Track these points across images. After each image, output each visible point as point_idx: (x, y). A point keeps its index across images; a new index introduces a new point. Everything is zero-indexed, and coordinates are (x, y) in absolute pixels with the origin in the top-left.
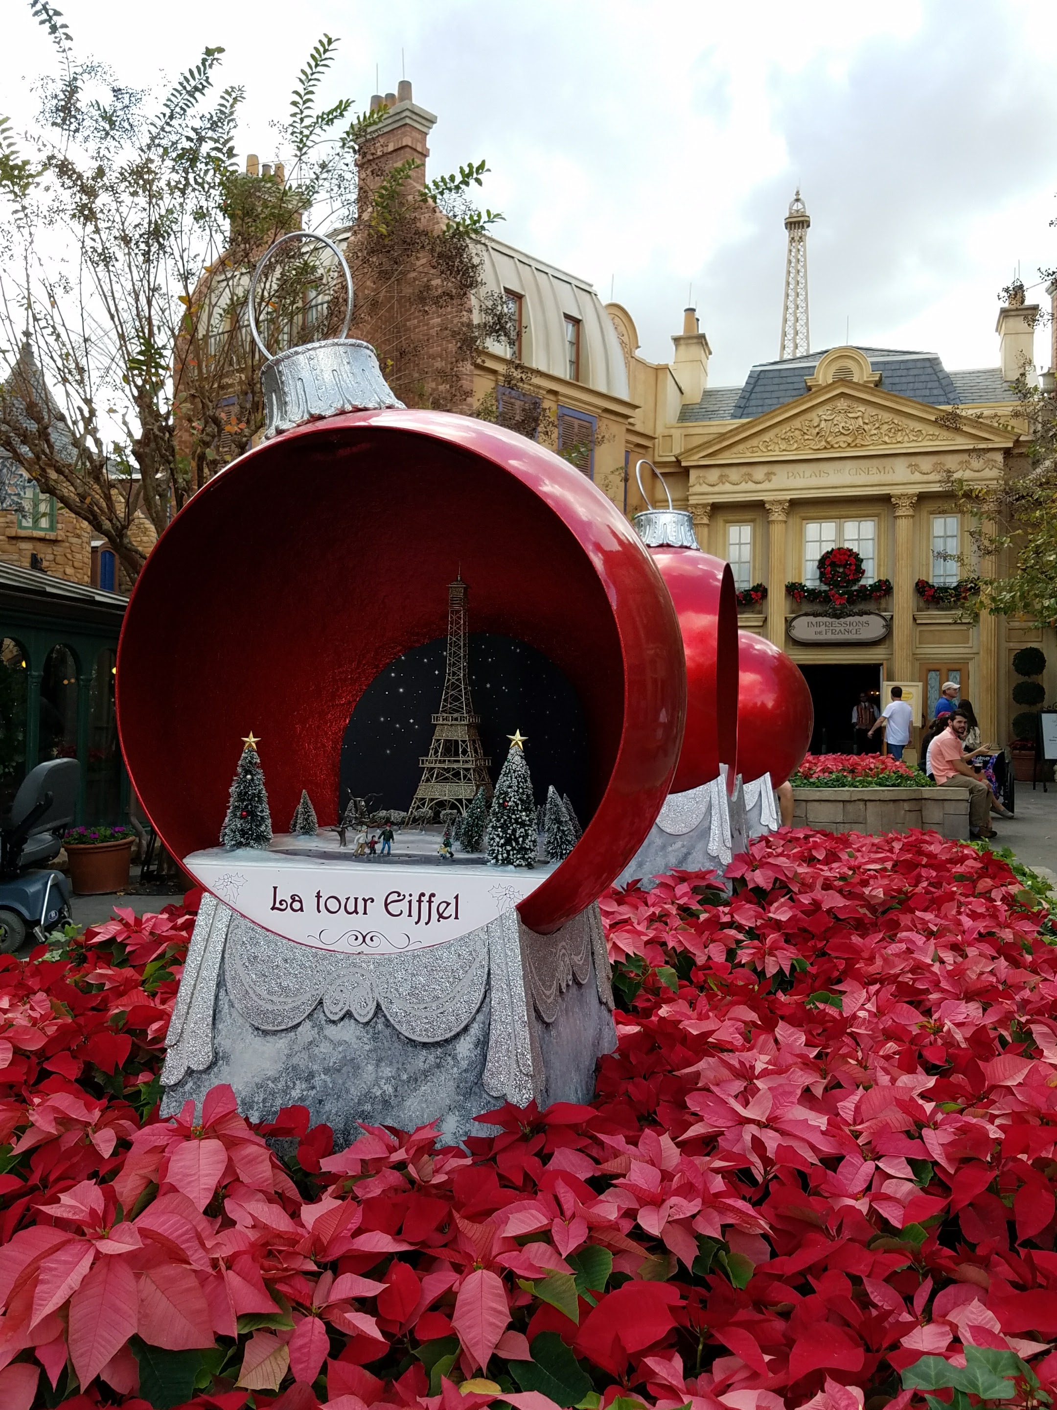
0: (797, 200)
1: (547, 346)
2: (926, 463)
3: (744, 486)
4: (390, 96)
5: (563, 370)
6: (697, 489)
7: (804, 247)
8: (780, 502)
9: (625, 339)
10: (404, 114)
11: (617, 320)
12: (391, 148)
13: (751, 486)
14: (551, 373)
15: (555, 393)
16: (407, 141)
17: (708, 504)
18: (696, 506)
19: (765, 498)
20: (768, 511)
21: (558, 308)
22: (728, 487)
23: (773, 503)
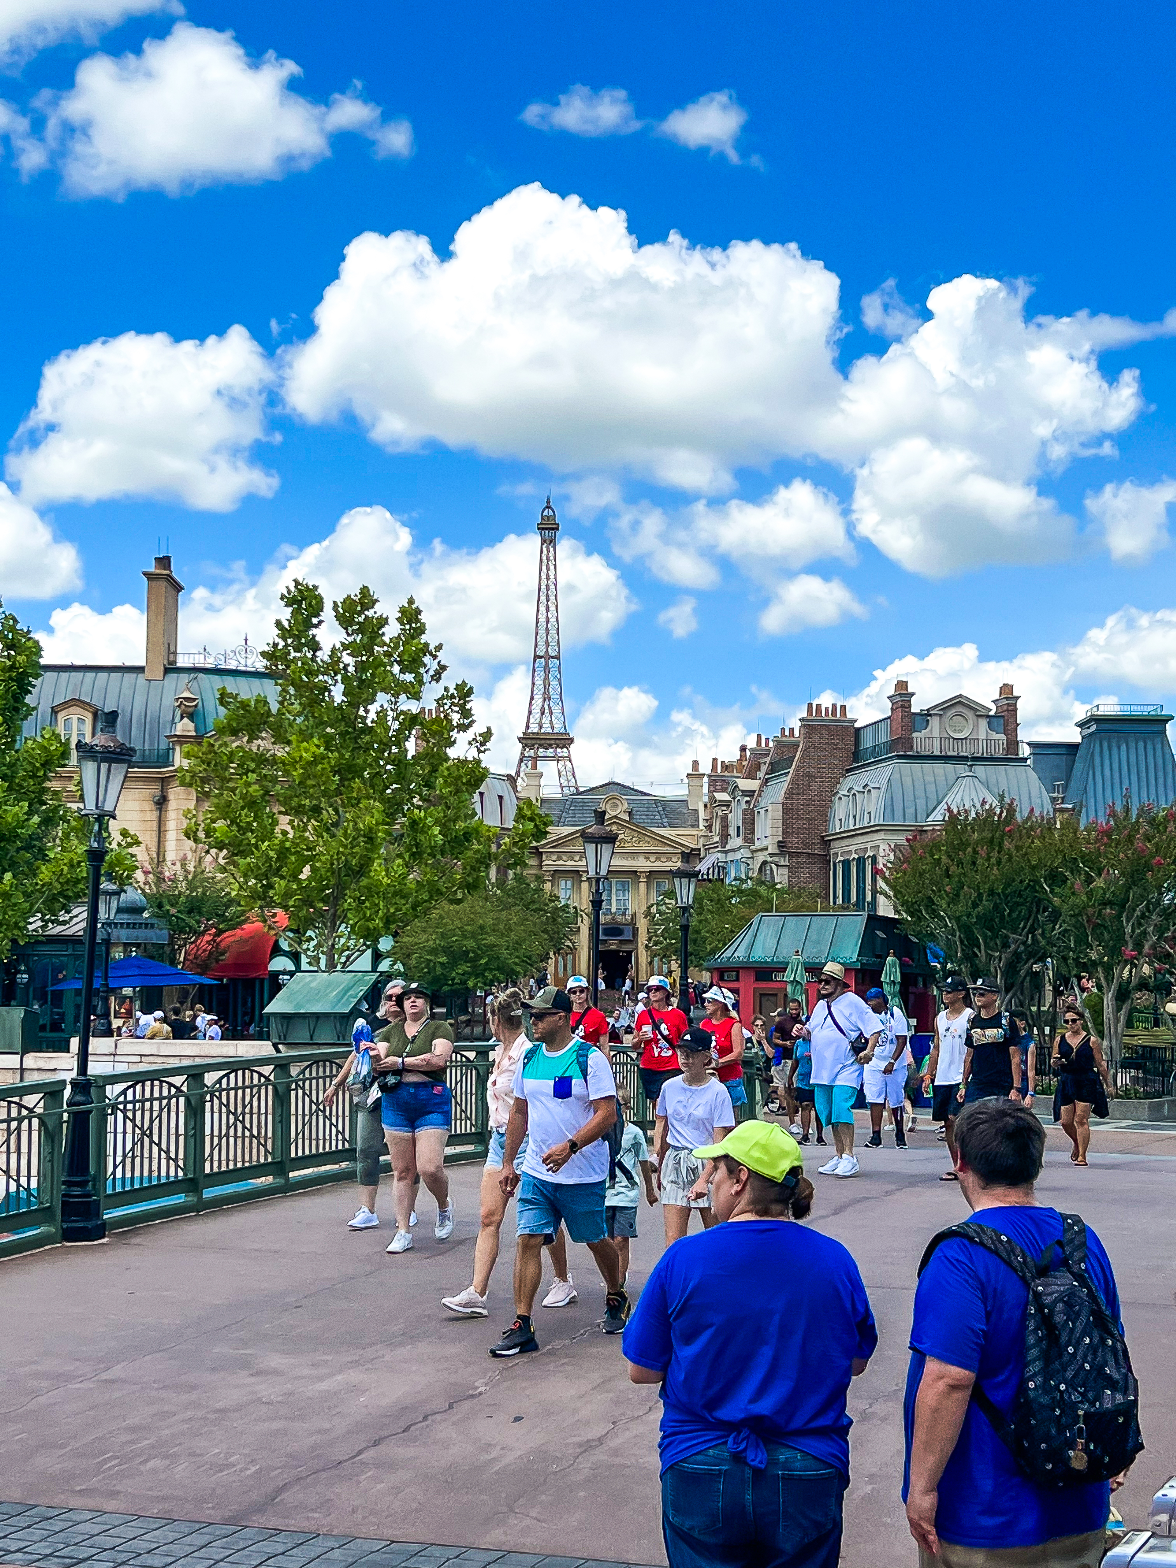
1: (493, 814)
2: (652, 858)
3: (569, 863)
5: (497, 821)
6: (546, 862)
7: (554, 547)
9: (514, 791)
13: (573, 863)
17: (552, 870)
18: (545, 871)
19: (579, 869)
20: (581, 875)
21: (495, 795)
22: (561, 863)
23: (583, 872)
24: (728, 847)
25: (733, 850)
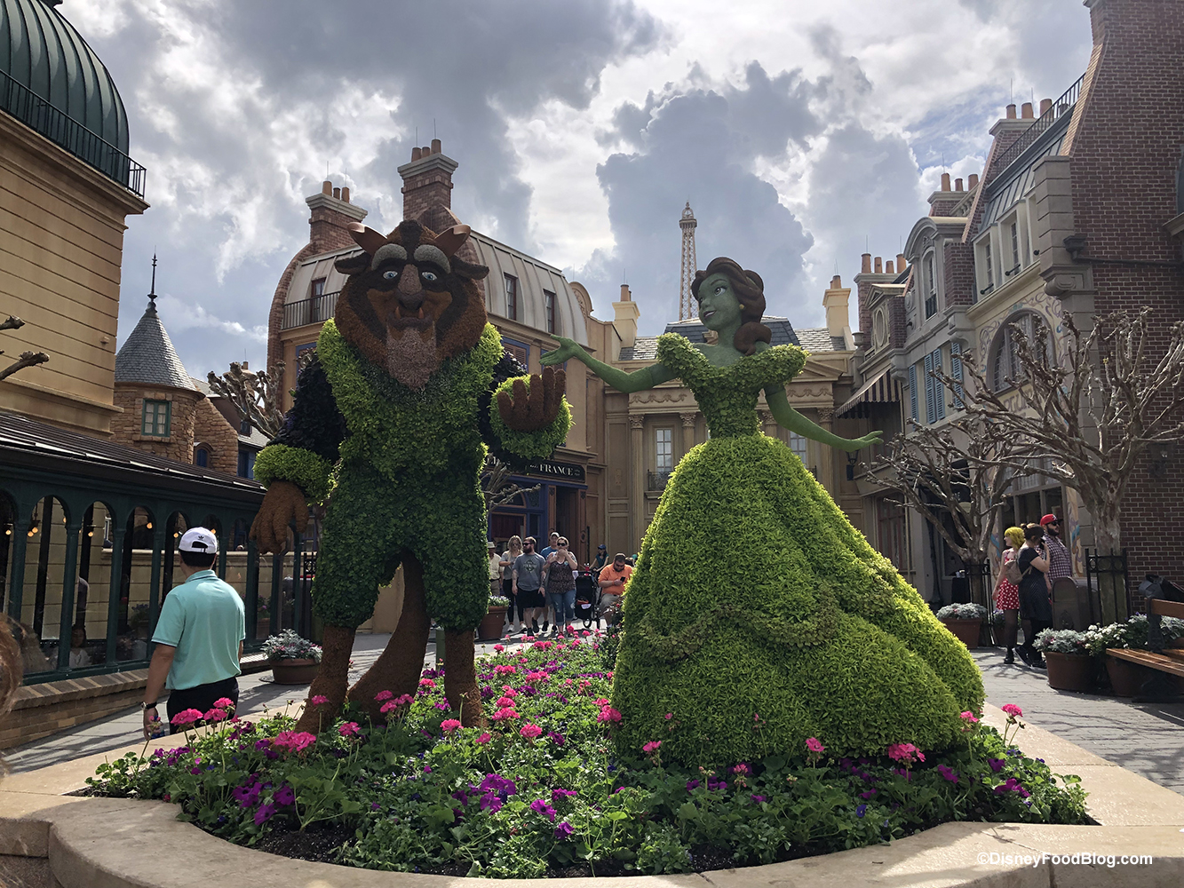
0: (688, 209)
1: (534, 311)
3: (665, 404)
4: (426, 149)
5: (543, 326)
6: (634, 405)
7: (693, 239)
8: (690, 414)
9: (584, 305)
10: (436, 162)
11: (577, 293)
12: (427, 182)
13: (670, 403)
14: (536, 328)
15: (540, 341)
16: (438, 178)
17: (642, 415)
18: (633, 416)
19: (680, 412)
20: (683, 421)
21: (540, 287)
22: (655, 404)
23: (685, 415)
24: (909, 342)
25: (924, 340)
